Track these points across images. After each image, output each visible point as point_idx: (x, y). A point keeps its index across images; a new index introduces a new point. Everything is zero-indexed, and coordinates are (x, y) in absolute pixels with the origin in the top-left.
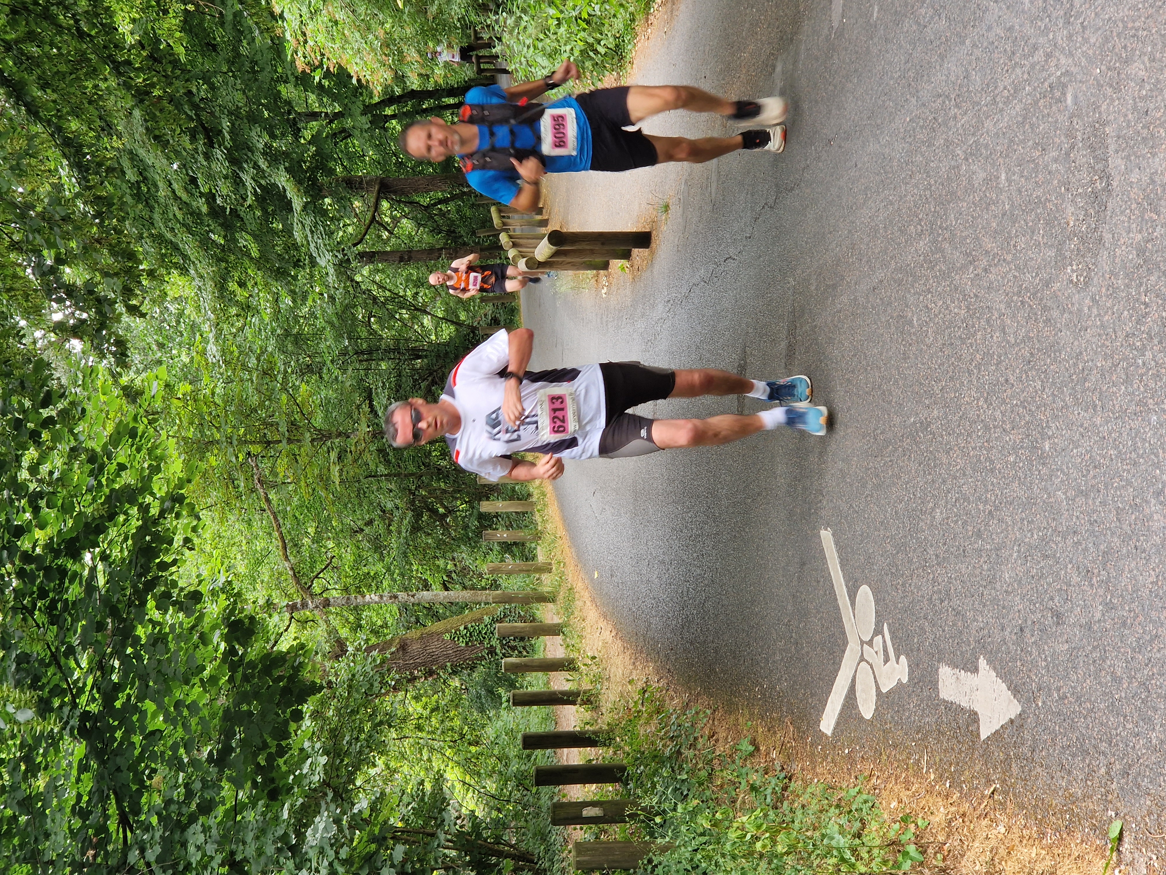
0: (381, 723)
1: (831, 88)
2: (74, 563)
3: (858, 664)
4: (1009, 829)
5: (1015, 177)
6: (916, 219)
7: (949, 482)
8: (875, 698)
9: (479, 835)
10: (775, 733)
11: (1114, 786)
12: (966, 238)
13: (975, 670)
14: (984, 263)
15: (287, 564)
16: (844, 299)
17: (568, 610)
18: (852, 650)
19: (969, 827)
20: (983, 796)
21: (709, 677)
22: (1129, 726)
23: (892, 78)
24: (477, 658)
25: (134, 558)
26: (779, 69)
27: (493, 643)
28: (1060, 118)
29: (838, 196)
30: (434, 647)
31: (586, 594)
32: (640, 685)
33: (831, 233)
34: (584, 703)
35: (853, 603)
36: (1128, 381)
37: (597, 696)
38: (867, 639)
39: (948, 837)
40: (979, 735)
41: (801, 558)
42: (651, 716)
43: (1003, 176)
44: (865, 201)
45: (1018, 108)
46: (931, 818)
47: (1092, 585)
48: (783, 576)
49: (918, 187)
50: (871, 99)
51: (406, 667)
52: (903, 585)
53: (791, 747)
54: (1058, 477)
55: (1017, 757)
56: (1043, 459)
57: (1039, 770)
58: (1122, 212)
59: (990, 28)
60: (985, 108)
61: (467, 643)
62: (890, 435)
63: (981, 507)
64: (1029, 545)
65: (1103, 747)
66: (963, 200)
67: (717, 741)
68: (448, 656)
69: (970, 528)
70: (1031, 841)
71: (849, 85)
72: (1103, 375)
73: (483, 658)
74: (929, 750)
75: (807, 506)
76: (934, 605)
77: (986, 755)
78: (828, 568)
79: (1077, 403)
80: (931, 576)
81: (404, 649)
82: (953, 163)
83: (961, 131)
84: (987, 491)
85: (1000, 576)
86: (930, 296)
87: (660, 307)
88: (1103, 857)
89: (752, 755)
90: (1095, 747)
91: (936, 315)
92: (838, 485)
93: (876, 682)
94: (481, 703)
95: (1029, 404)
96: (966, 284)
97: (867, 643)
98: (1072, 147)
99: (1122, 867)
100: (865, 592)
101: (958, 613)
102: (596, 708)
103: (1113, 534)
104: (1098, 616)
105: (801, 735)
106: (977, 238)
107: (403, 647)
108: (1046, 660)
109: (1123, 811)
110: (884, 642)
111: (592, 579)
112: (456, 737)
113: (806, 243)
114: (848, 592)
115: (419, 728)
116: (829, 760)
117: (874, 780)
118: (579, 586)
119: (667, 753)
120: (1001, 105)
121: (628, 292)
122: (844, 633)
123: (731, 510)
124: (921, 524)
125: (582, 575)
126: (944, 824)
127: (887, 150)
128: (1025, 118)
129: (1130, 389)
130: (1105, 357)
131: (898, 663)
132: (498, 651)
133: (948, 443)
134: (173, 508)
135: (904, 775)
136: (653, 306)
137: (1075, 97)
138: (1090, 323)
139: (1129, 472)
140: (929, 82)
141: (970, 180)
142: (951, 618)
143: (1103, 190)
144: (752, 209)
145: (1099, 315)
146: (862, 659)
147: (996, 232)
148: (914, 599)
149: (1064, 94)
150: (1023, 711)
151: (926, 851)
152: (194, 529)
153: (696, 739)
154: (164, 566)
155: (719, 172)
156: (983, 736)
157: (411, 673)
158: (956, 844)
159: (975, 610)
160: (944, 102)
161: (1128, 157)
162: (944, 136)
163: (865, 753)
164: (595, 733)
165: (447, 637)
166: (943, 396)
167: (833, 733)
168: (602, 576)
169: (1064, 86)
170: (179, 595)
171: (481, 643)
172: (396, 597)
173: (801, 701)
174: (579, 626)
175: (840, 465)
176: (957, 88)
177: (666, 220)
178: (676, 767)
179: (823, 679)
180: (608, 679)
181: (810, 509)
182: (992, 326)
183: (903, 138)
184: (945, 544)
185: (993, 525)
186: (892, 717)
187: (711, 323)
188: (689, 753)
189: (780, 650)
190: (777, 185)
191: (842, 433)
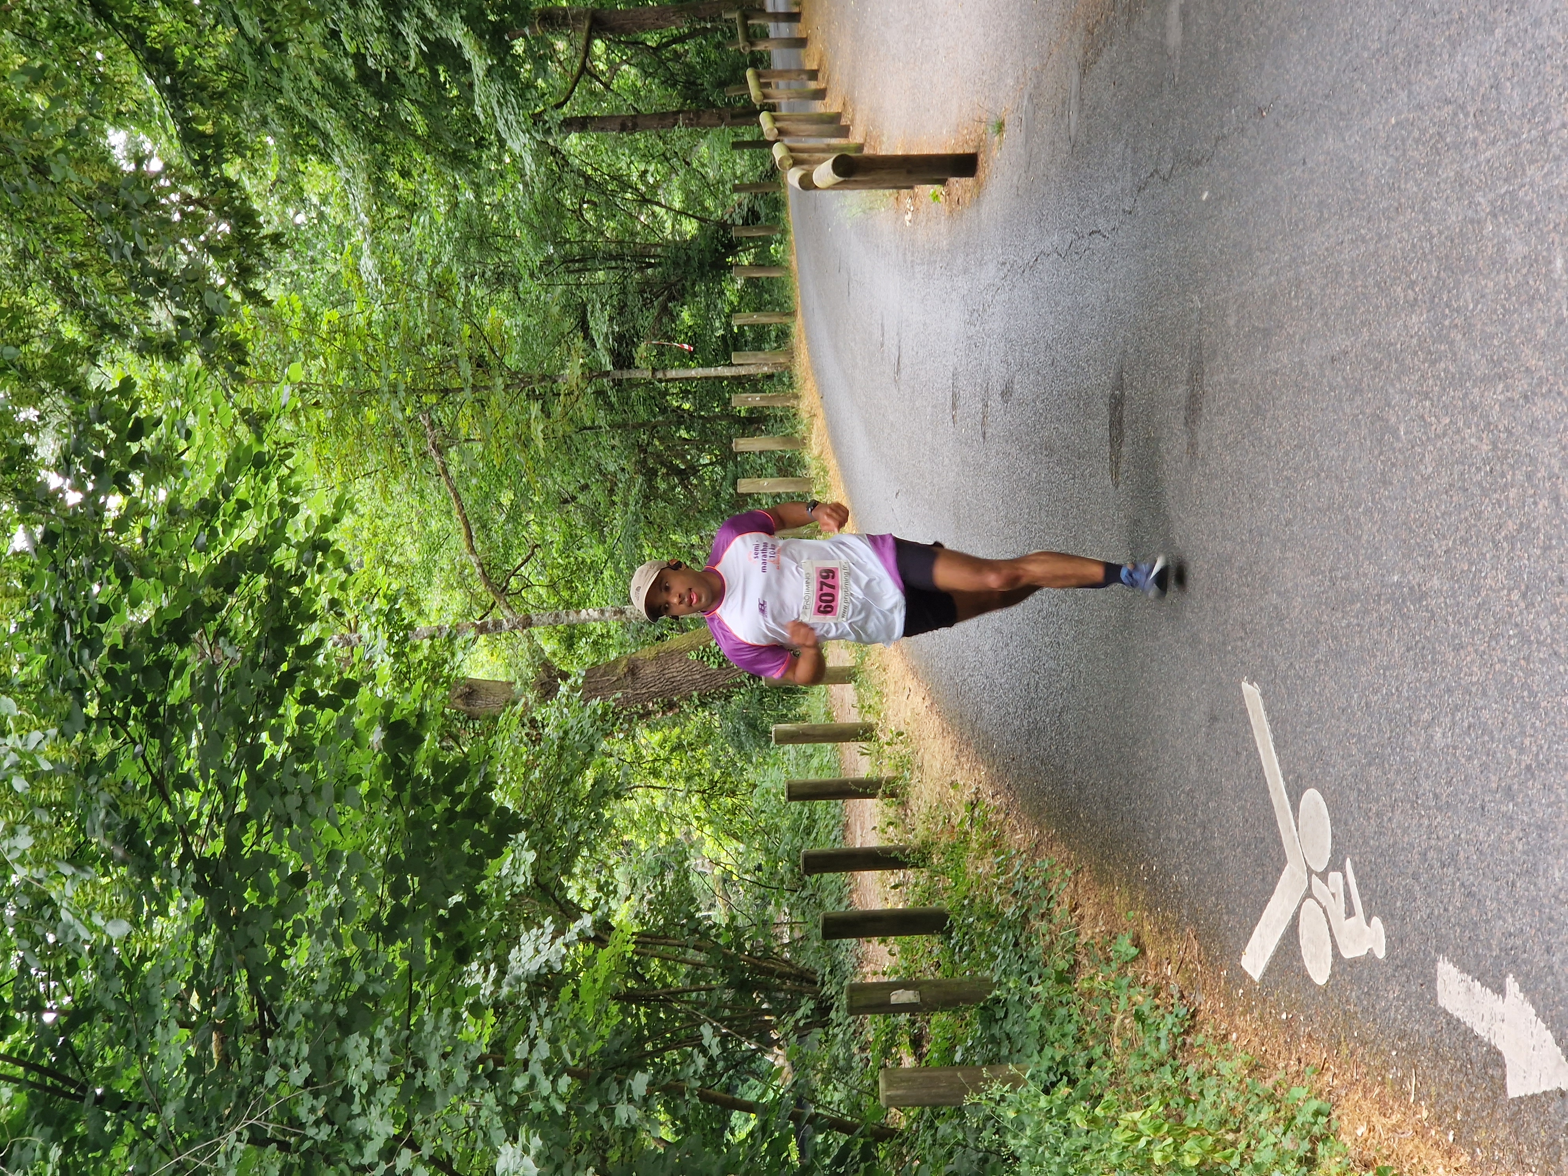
1: (1262, 30)
3: (1303, 900)
6: (1405, 279)
7: (1458, 694)
8: (1330, 959)
10: (1170, 939)
12: (1492, 336)
13: (1500, 990)
14: (1522, 384)
15: (473, 558)
16: (1283, 357)
18: (1293, 875)
21: (1069, 820)
23: (1365, 48)
24: (733, 685)
29: (1274, 200)
30: (675, 670)
32: (968, 795)
33: (1261, 250)
34: (885, 795)
35: (1295, 808)
37: (904, 788)
38: (1318, 868)
40: (1503, 1087)
41: (1212, 709)
42: (983, 848)
43: (1559, 263)
44: (1320, 222)
48: (1182, 723)
49: (1410, 233)
50: (1330, 69)
51: (638, 698)
53: (1195, 970)
59: (1537, 23)
60: (1528, 146)
61: (720, 665)
62: (1357, 586)
63: (1513, 753)
66: (1486, 277)
67: (1082, 917)
68: (693, 682)
69: (1493, 778)
71: (1294, 36)
73: (742, 684)
74: (1420, 1071)
75: (1221, 637)
76: (1431, 867)
77: (1517, 1123)
78: (1254, 742)
80: (1426, 822)
81: (633, 674)
82: (1470, 213)
84: (1523, 734)
85: (1545, 871)
86: (1428, 403)
87: (991, 268)
89: (1135, 959)
91: (1437, 436)
92: (1271, 626)
93: (1332, 936)
94: (740, 740)
96: (1491, 408)
97: (1317, 874)
100: (1314, 799)
101: (1471, 894)
105: (1212, 962)
106: (1512, 344)
107: (633, 670)
110: (1346, 884)
113: (1221, 252)
114: (1287, 787)
115: (656, 773)
116: (1256, 1014)
117: (1328, 1077)
120: (1556, 150)
121: (943, 228)
122: (1280, 845)
124: (1410, 738)
127: (1357, 157)
131: (1368, 924)
134: (314, 559)
135: (1377, 1090)
136: (981, 264)
140: (1430, 74)
141: (1500, 248)
142: (1459, 896)
144: (1135, 172)
146: (1309, 894)
147: (1544, 344)
148: (1395, 843)
152: (343, 587)
155: (1082, 100)
156: (1512, 1092)
157: (644, 707)
159: (1501, 902)
160: (1455, 114)
162: (1455, 167)
163: (1314, 1031)
164: (902, 850)
165: (692, 656)
166: (1448, 562)
167: (1263, 980)
172: (623, 613)
173: (1211, 912)
174: (877, 677)
175: (1274, 598)
176: (1479, 99)
177: (1000, 142)
178: (1022, 940)
179: (1246, 897)
180: (921, 768)
181: (1224, 644)
182: (1537, 486)
183: (1386, 148)
184: (1449, 783)
185: (1534, 788)
186: (1358, 998)
187: (1069, 318)
188: (1042, 926)
189: (1178, 827)
190: (1174, 149)
191: (1278, 553)
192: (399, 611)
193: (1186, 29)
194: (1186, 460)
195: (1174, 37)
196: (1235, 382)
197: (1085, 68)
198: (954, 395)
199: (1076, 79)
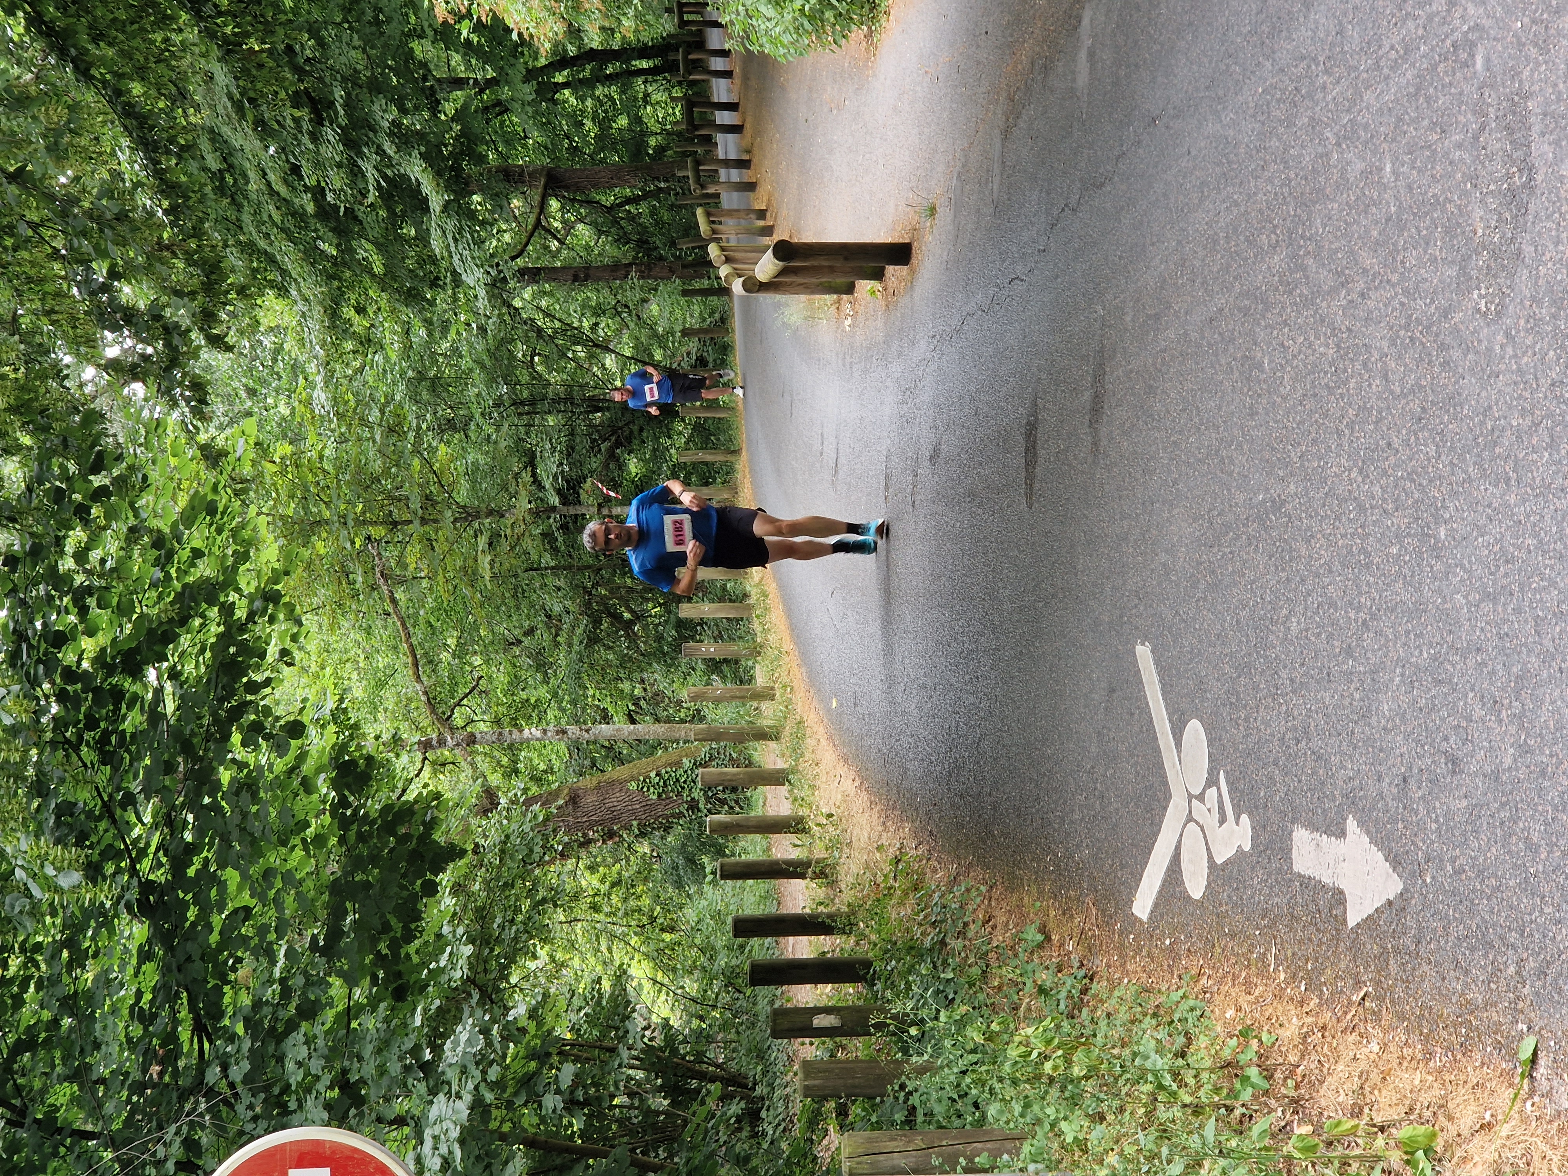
0: (544, 901)
1: (1157, 47)
2: (134, 682)
3: (1184, 826)
4: (1384, 1047)
5: (1404, 169)
6: (1269, 226)
7: (1310, 581)
8: (1206, 871)
9: (674, 1051)
10: (1072, 916)
11: (1526, 991)
12: (1337, 251)
13: (1342, 834)
14: (1360, 285)
15: (418, 687)
16: (1171, 334)
17: (796, 751)
18: (1176, 807)
19: (1330, 1044)
20: (1350, 1003)
21: (984, 842)
22: (1547, 910)
23: (1239, 34)
24: (673, 816)
25: (214, 676)
26: (1086, 21)
27: (695, 795)
28: (1467, 89)
30: (615, 799)
31: (821, 730)
32: (892, 852)
33: (1153, 244)
34: (816, 876)
35: (1178, 744)
36: (1553, 445)
37: (834, 867)
38: (1197, 791)
39: (1303, 1056)
40: (1345, 921)
41: (1110, 683)
42: (906, 894)
43: (1388, 168)
44: (1201, 201)
45: (1409, 75)
46: (1280, 1031)
47: (1501, 721)
48: (1085, 706)
49: (1272, 182)
51: (578, 826)
52: (1246, 720)
53: (1093, 935)
54: (1456, 575)
55: (1397, 950)
56: (1437, 551)
57: (1426, 968)
58: (1549, 217)
60: (1365, 75)
61: (660, 795)
62: (1230, 517)
63: (1352, 615)
64: (1417, 666)
65: (1512, 938)
66: (1333, 201)
67: (994, 927)
68: (633, 812)
69: (1336, 644)
70: (1414, 1064)
71: (1182, 44)
72: (1519, 437)
73: (681, 815)
74: (1279, 940)
75: (1118, 612)
76: (1288, 747)
77: (1355, 948)
78: (1145, 697)
79: (1484, 475)
80: (1284, 708)
81: (575, 803)
82: (1320, 150)
83: (1331, 106)
84: (1360, 594)
85: (1377, 709)
86: (1286, 330)
87: (923, 345)
88: (1511, 1085)
89: (1040, 946)
90: (1502, 938)
91: (1294, 356)
92: (1160, 584)
93: (1208, 849)
94: (678, 875)
95: (1419, 476)
96: (1336, 314)
97: (1196, 797)
98: (1482, 129)
99: (1536, 1099)
100: (1195, 729)
101: (1320, 757)
102: (833, 884)
103: (1529, 652)
104: (1508, 762)
105: (1106, 920)
106: (1352, 252)
107: (574, 799)
108: (1436, 821)
109: (1538, 1024)
110: (1220, 795)
111: (829, 710)
112: (645, 920)
113: (1120, 258)
114: (1172, 727)
115: (595, 908)
116: (1144, 953)
117: (1204, 981)
118: (811, 719)
119: (927, 943)
120: (1386, 71)
121: (880, 324)
122: (1166, 784)
123: (1016, 617)
124: (1271, 637)
125: (815, 703)
126: (1297, 1040)
127: (1231, 132)
128: (1418, 89)
129: (1556, 457)
130: (1523, 413)
131: (1237, 824)
132: (701, 806)
133: (1309, 528)
134: (265, 609)
135: (1244, 974)
136: (913, 343)
137: (1487, 60)
138: (1502, 367)
139: (1552, 568)
140: (1290, 39)
141: (1343, 172)
142: (1310, 764)
143: (1524, 186)
144: (1048, 213)
145: (1515, 356)
146: (1190, 819)
147: (1377, 243)
148: (1260, 738)
149: (1472, 56)
150: (1406, 890)
151: (1272, 1076)
152: (294, 638)
153: (966, 924)
154: (254, 687)
155: (1004, 163)
156: (1351, 923)
157: (585, 835)
158: (1313, 1066)
159: (1342, 754)
160: (1309, 67)
161: (1557, 143)
162: (1309, 113)
163: (1192, 945)
164: (830, 916)
165: (633, 786)
167: (1150, 918)
168: (841, 705)
169: (1473, 45)
170: (273, 726)
171: (679, 794)
172: (564, 732)
173: (1108, 874)
174: (811, 772)
175: (1163, 557)
176: (1327, 47)
177: (932, 227)
178: (939, 963)
179: (1136, 846)
180: (849, 844)
181: (1121, 617)
182: (1371, 370)
183: (1254, 116)
184: (1302, 665)
185: (1369, 636)
186: (1229, 896)
187: (991, 366)
188: (957, 944)
189: (1080, 806)
190: (1081, 180)
191: (1166, 515)
192: (345, 711)
193: (1092, 69)
194: (1090, 460)
195: (1083, 79)
196: (1131, 371)
197: (1006, 134)
198: (887, 477)
199: (998, 145)
